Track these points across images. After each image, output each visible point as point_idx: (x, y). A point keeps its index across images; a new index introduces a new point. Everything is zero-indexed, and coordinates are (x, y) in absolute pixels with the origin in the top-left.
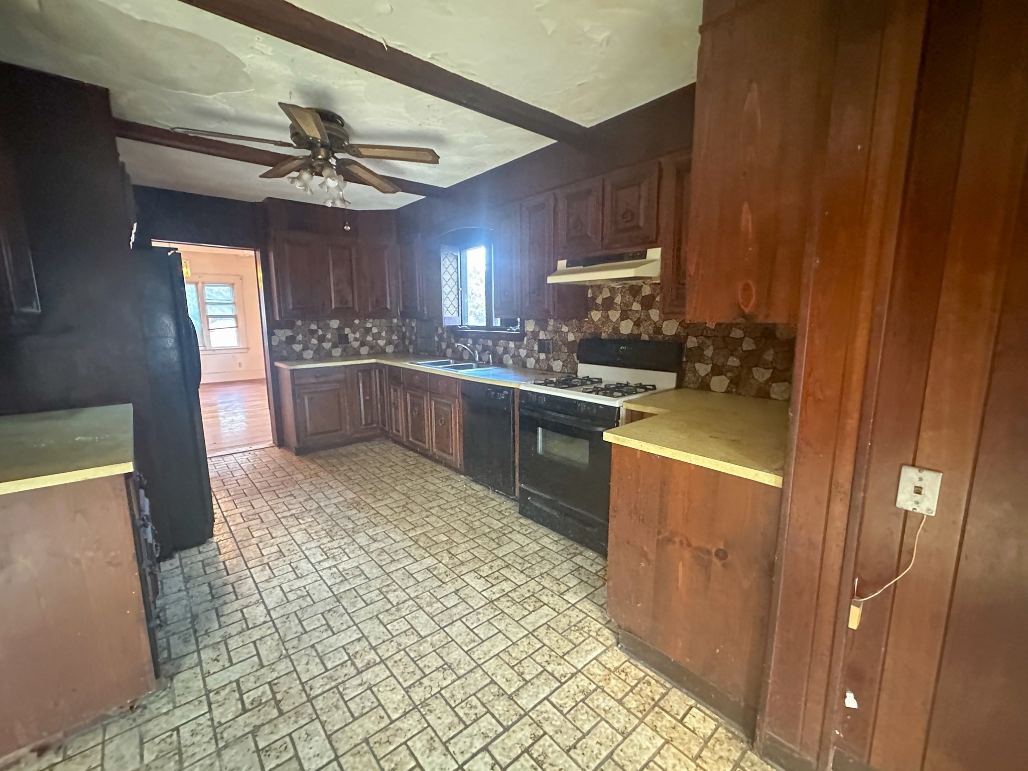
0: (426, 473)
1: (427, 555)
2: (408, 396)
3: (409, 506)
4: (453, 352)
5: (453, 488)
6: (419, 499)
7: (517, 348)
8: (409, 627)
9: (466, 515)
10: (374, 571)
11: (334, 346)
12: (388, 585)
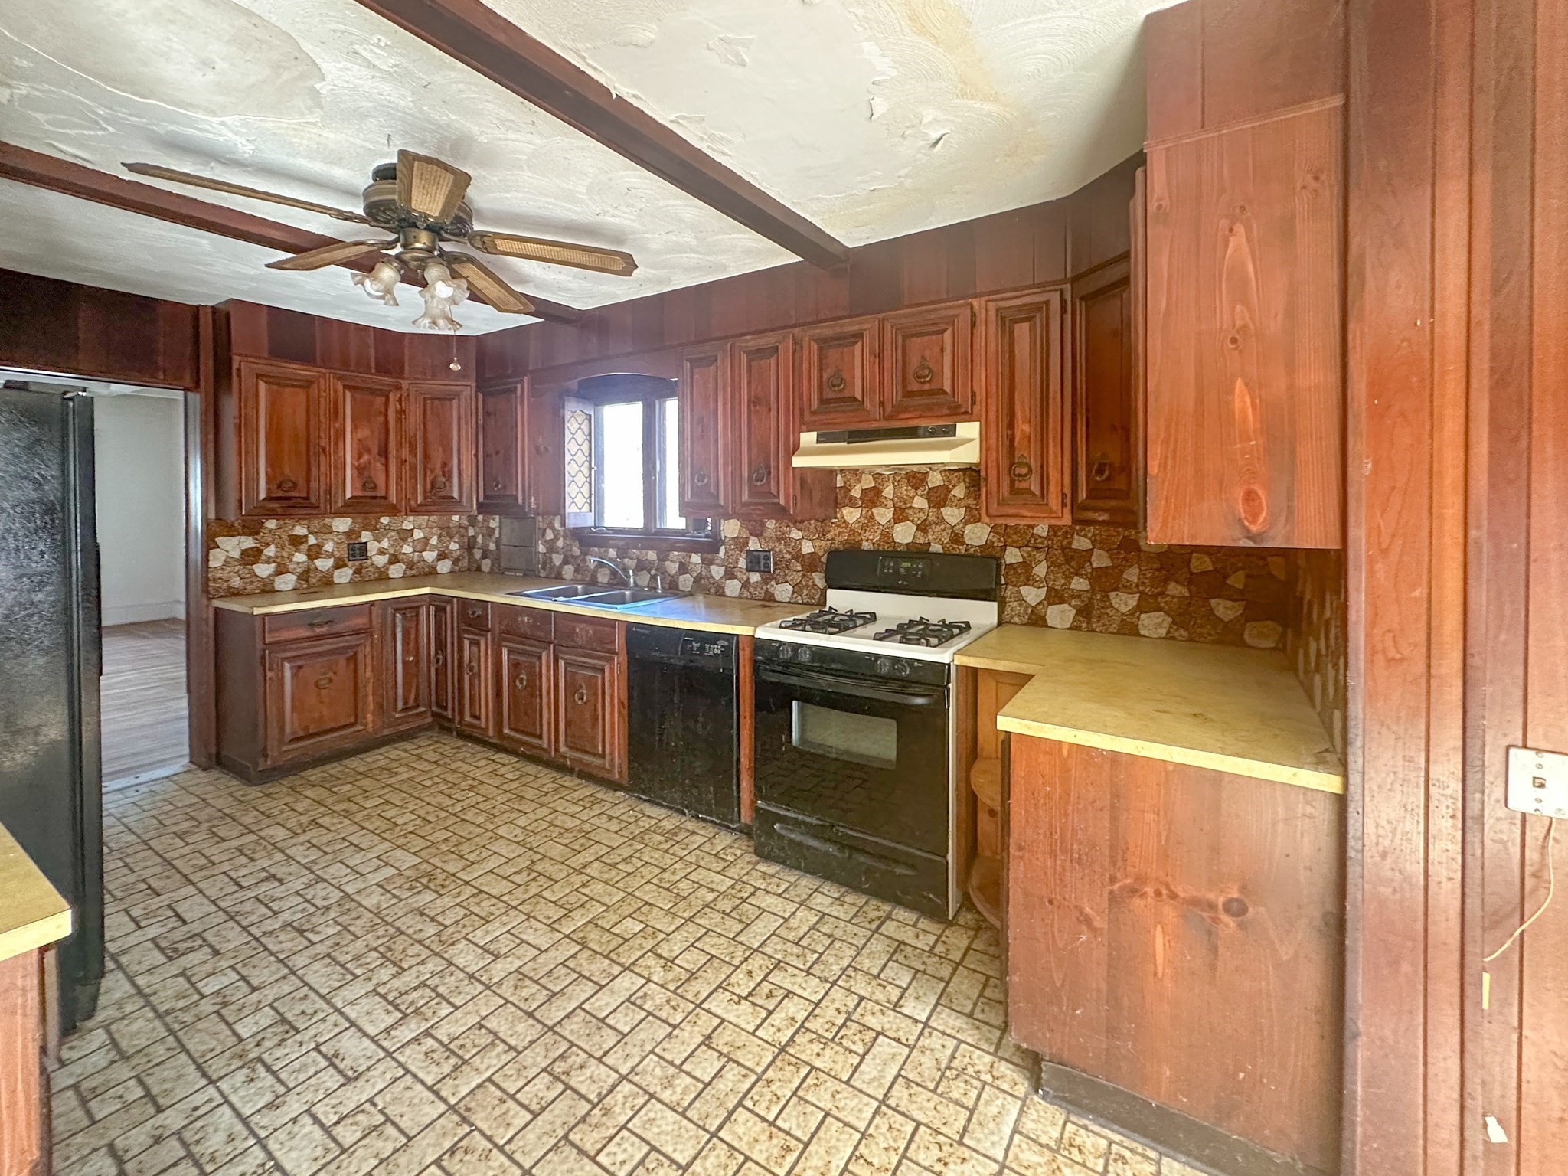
0: (547, 794)
1: (616, 969)
2: (505, 651)
3: (539, 867)
4: (577, 570)
5: (610, 818)
6: (556, 851)
7: (707, 563)
8: (646, 1148)
9: (657, 871)
10: (520, 1027)
11: (339, 565)
12: (562, 1057)
